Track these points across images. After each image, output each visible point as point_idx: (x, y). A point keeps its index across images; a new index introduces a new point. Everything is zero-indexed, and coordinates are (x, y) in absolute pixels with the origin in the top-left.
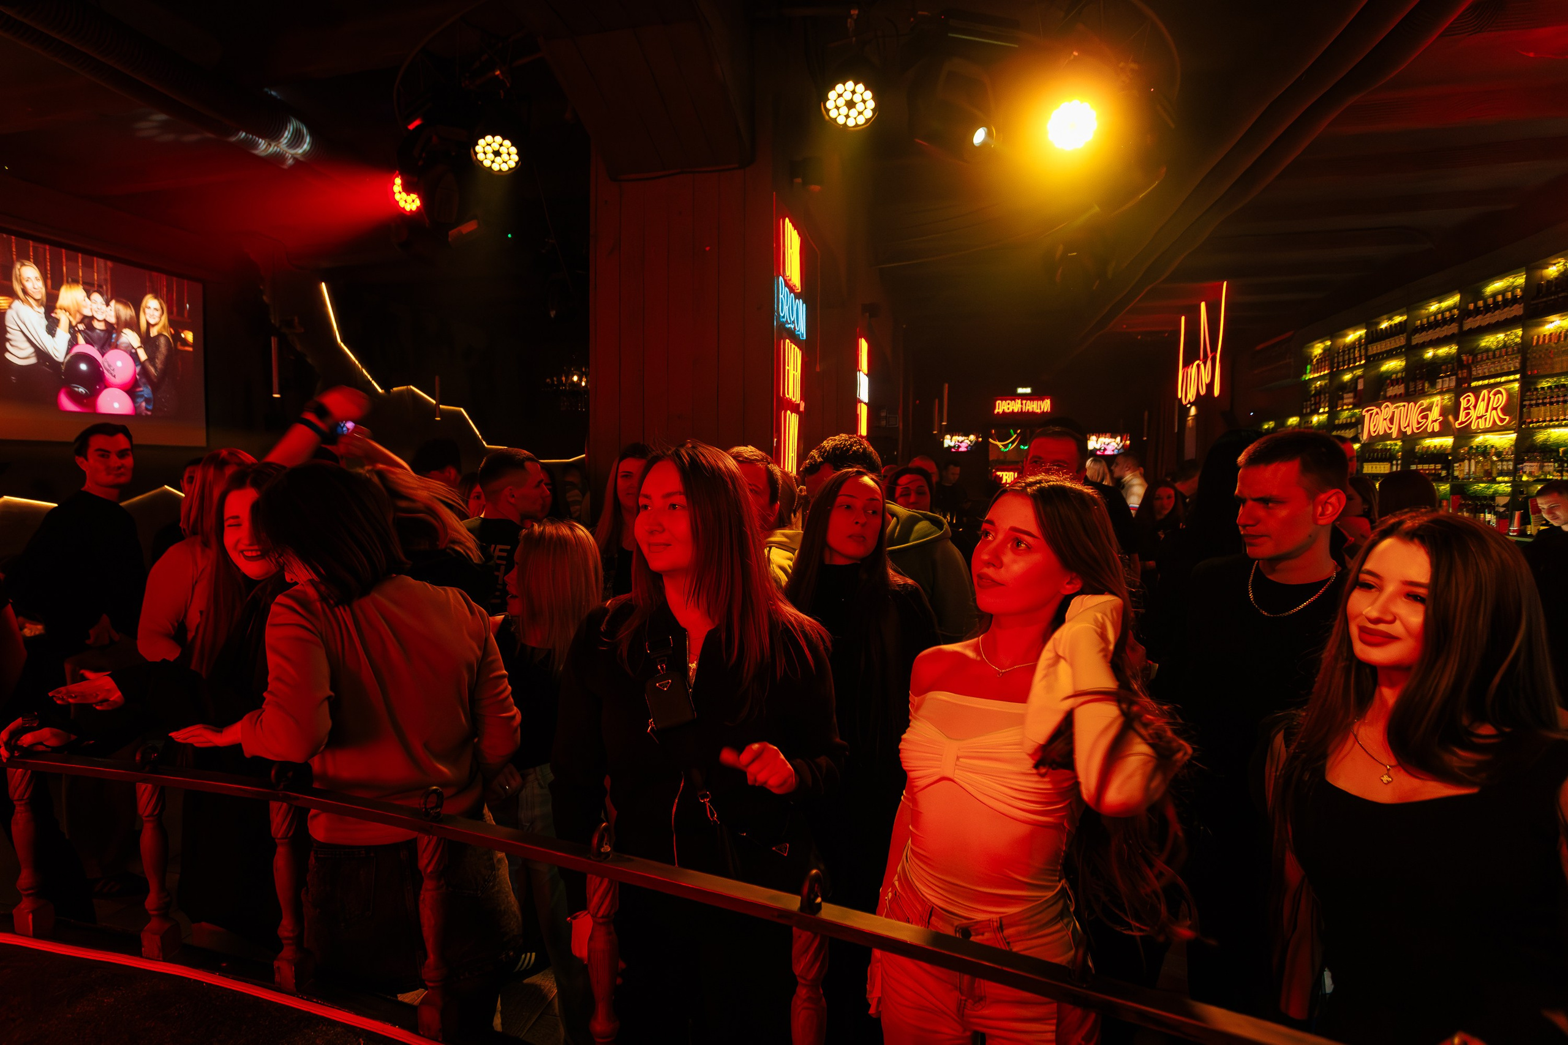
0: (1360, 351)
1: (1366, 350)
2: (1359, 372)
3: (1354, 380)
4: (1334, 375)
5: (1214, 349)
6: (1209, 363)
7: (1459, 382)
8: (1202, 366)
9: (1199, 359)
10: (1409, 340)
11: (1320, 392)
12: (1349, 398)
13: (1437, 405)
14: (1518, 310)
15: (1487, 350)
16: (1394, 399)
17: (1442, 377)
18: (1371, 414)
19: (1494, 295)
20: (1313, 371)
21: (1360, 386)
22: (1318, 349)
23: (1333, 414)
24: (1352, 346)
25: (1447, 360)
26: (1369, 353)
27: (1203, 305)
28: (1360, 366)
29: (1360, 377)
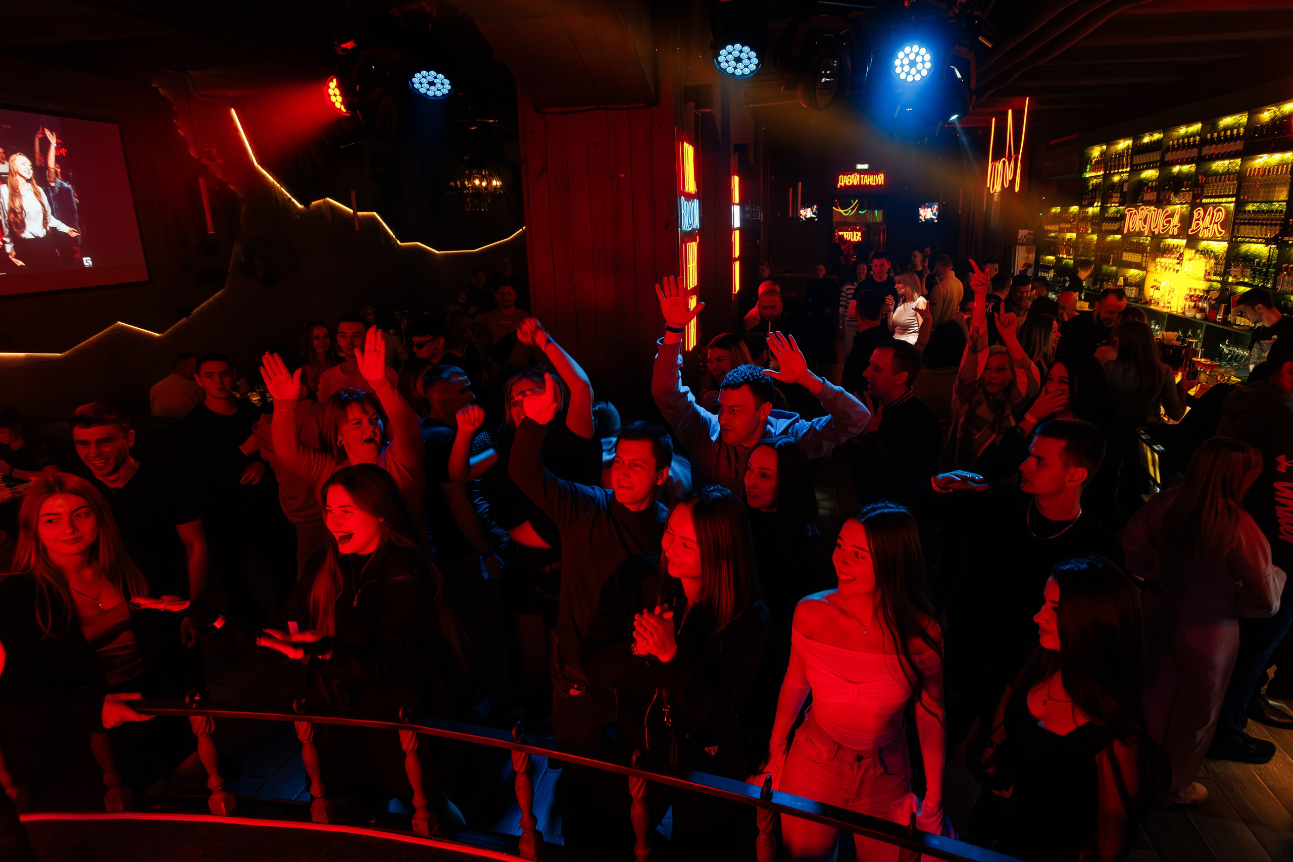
0: (1127, 159)
1: (1132, 160)
2: (1125, 176)
3: (1122, 182)
4: (1106, 177)
5: (1017, 152)
6: (1012, 163)
7: (1195, 197)
8: (1007, 163)
9: (1005, 157)
10: (1163, 156)
11: (1096, 187)
12: (1116, 197)
13: (1178, 214)
14: (1239, 146)
15: (1216, 174)
16: (1148, 203)
17: (1183, 191)
18: (1131, 214)
19: (1225, 129)
20: (1092, 170)
21: (1125, 189)
22: (1096, 152)
23: (1104, 209)
24: (1121, 154)
25: (1188, 176)
26: (1134, 163)
27: (1010, 111)
28: (1126, 172)
29: (1126, 181)
